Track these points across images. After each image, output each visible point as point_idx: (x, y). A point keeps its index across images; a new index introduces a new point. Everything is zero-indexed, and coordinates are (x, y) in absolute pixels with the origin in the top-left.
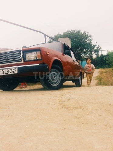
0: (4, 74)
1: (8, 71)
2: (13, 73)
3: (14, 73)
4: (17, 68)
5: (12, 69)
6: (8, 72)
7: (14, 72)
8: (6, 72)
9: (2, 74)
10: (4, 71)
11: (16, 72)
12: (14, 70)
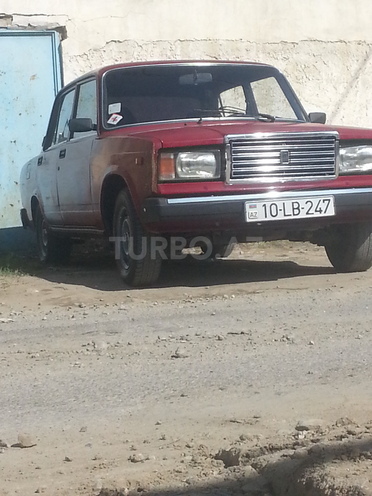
0: (280, 217)
1: (296, 206)
2: (317, 215)
3: (323, 215)
4: (332, 199)
5: (315, 201)
6: (296, 212)
7: (320, 211)
8: (289, 211)
9: (270, 218)
10: (280, 207)
11: (331, 212)
12: (323, 206)
